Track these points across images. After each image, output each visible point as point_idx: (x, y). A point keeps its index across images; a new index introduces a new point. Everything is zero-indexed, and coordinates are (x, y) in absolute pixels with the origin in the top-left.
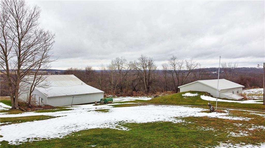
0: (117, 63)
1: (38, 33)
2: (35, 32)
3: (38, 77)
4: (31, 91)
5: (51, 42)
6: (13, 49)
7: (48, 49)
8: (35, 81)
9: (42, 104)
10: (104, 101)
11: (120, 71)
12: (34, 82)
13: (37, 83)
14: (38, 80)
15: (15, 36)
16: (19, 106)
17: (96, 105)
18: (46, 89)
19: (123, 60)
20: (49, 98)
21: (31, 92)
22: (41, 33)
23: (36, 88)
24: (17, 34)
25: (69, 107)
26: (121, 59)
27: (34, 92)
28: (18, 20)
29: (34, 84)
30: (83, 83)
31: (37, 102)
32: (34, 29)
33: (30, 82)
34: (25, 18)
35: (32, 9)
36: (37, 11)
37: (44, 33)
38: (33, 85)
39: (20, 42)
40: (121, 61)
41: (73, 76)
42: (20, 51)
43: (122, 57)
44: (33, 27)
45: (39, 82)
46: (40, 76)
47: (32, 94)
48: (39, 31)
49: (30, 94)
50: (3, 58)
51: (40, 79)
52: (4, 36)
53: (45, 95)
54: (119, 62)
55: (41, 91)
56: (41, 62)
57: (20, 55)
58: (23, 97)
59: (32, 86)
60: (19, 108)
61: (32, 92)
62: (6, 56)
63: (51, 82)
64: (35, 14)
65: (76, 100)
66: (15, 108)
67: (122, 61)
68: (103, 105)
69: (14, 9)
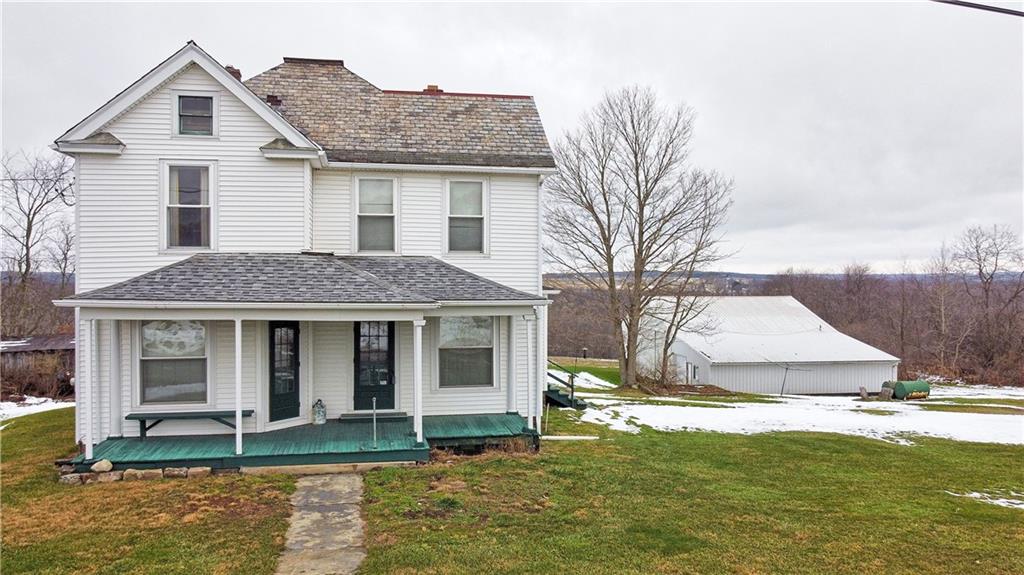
0: (971, 250)
1: (687, 182)
2: (681, 180)
3: (686, 303)
4: (666, 342)
5: (721, 205)
6: (624, 229)
7: (712, 223)
8: (679, 315)
9: (694, 383)
10: (892, 391)
11: (987, 282)
12: (675, 316)
13: (684, 321)
14: (685, 313)
15: (629, 191)
16: (637, 380)
17: (863, 400)
18: (708, 338)
19: (1002, 237)
20: (715, 366)
21: (668, 345)
22: (696, 178)
23: (680, 334)
24: (633, 185)
25: (772, 397)
26: (993, 232)
27: (673, 345)
28: (638, 150)
29: (676, 323)
30: (826, 325)
31: (681, 373)
32: (676, 169)
33: (663, 316)
34: (655, 140)
35: (672, 114)
36: (685, 117)
37: (701, 178)
38: (672, 325)
39: (642, 210)
40: (990, 240)
41: (790, 301)
42: (641, 233)
43: (995, 226)
44: (675, 165)
45: (688, 317)
46: (692, 299)
47: (669, 353)
48: (690, 173)
49: (665, 351)
50: (602, 252)
51: (690, 309)
52: (604, 195)
53: (703, 358)
54: (985, 245)
55: (691, 345)
56: (694, 261)
57: (641, 242)
58: (647, 359)
59: (670, 328)
60: (639, 386)
61: (670, 345)
62: (609, 248)
63: (721, 320)
64: (680, 128)
65: (795, 379)
66: (630, 387)
67: (998, 241)
68: (888, 400)
69: (629, 124)
